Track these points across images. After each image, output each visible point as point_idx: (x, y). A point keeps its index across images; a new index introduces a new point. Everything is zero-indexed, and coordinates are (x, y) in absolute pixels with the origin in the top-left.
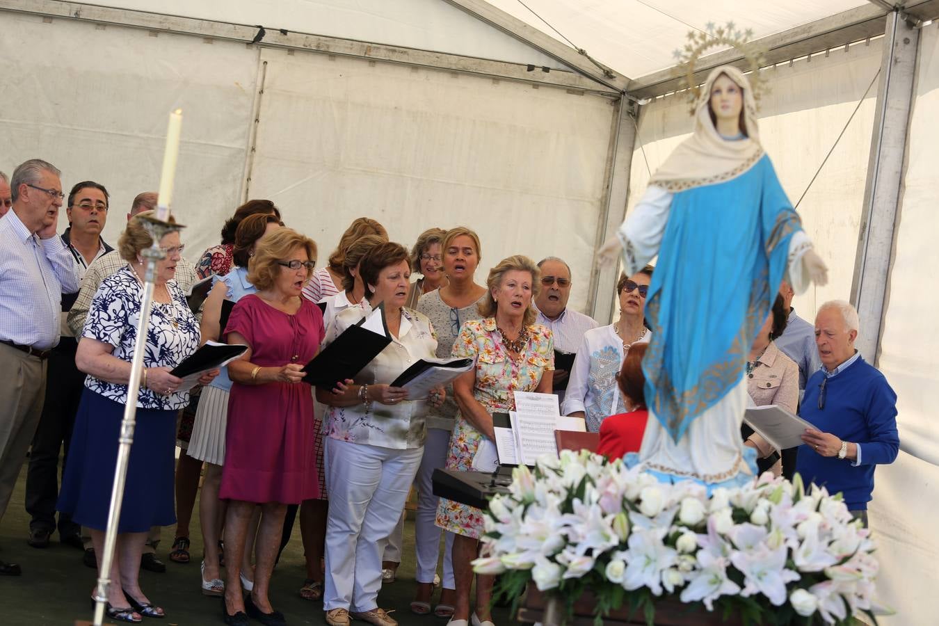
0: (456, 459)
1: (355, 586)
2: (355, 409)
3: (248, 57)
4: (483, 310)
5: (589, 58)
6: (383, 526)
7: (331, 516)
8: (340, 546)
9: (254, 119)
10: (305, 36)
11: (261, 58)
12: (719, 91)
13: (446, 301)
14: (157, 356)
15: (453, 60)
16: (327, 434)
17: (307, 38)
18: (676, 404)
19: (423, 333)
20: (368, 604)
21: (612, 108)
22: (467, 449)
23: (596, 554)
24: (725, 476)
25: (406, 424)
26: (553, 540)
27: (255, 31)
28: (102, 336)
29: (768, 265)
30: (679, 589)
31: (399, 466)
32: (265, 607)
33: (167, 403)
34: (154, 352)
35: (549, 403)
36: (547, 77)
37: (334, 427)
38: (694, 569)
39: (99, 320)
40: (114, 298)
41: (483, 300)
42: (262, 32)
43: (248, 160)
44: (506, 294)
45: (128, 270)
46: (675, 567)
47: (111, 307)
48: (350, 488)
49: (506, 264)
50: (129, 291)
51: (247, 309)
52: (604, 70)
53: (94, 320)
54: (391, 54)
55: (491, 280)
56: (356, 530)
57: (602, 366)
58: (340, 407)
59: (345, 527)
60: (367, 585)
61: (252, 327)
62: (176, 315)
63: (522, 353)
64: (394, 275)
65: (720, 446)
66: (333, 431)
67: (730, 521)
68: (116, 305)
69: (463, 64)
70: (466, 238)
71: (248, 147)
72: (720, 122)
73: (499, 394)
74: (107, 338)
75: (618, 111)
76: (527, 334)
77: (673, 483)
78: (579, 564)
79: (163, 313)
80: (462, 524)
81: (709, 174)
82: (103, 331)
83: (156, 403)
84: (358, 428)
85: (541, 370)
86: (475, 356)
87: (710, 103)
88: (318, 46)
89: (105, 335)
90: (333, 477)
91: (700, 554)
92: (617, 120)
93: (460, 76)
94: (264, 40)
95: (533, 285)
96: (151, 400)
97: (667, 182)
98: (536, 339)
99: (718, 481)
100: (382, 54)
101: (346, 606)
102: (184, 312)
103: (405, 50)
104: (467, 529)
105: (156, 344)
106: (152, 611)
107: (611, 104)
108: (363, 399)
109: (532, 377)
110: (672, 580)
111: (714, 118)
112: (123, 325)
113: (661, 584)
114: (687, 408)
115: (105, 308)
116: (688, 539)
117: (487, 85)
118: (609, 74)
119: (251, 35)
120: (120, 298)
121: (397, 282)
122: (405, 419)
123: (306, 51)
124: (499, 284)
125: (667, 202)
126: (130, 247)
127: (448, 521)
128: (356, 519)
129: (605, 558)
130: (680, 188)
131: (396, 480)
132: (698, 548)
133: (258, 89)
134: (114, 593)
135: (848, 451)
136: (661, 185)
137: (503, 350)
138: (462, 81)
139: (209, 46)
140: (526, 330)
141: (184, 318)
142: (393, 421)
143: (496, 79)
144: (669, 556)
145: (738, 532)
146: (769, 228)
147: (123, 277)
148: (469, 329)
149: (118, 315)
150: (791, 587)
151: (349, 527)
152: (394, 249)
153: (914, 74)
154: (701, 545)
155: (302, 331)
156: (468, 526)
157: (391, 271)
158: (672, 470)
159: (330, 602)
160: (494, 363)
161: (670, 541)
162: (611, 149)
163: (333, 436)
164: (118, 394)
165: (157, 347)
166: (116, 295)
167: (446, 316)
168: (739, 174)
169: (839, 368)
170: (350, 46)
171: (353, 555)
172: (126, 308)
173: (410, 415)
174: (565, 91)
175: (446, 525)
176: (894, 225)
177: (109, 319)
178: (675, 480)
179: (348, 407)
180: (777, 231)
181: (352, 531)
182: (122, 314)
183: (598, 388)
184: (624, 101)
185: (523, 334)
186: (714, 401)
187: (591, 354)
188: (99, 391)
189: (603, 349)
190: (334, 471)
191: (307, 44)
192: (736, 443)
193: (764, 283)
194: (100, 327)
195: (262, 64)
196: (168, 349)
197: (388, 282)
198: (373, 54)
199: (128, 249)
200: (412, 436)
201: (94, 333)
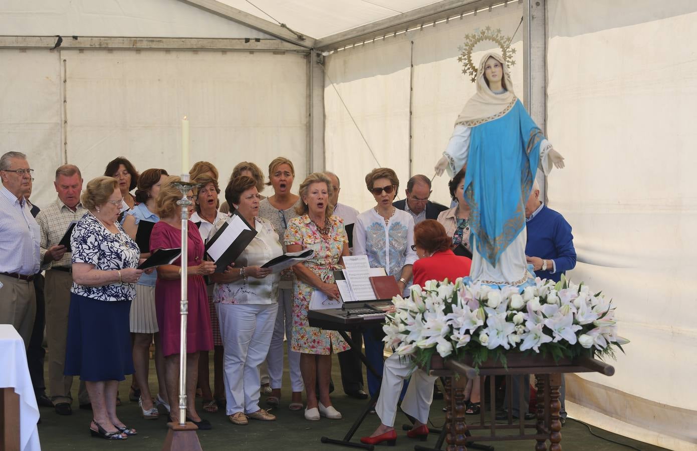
0: (298, 306)
1: (246, 397)
2: (236, 283)
3: (52, 59)
4: (299, 211)
5: (288, 29)
6: (259, 356)
7: (227, 354)
8: (234, 372)
9: (63, 100)
10: (90, 38)
11: (62, 58)
12: (489, 67)
13: (274, 206)
14: (121, 266)
15: (194, 42)
16: (220, 302)
17: (92, 40)
18: (491, 245)
19: (269, 230)
20: (254, 408)
21: (305, 61)
22: (305, 299)
23: (471, 332)
24: (522, 282)
25: (269, 288)
26: (445, 329)
27: (55, 40)
28: (87, 260)
29: (529, 160)
30: (518, 345)
31: (266, 316)
32: (196, 418)
33: (130, 296)
34: (119, 264)
35: (363, 261)
36: (259, 46)
37: (224, 296)
38: (525, 332)
39: (83, 250)
40: (89, 234)
41: (298, 204)
42: (60, 39)
43: (63, 130)
44: (312, 199)
45: (90, 216)
46: (515, 333)
47: (89, 240)
48: (239, 334)
49: (309, 180)
50: (97, 229)
51: (165, 232)
52: (298, 35)
53: (80, 251)
54: (150, 43)
55: (302, 192)
56: (244, 361)
57: (375, 236)
58: (226, 283)
59: (237, 360)
60: (252, 396)
61: (170, 244)
62: (124, 240)
63: (329, 234)
64: (250, 196)
65: (516, 265)
66: (223, 299)
67: (539, 304)
68: (91, 239)
69: (201, 44)
70: (286, 165)
71: (61, 121)
72: (491, 84)
73: (320, 261)
74: (91, 261)
75: (310, 62)
76: (330, 222)
77: (500, 289)
78: (463, 340)
79: (118, 239)
80: (309, 346)
81: (491, 114)
82: (87, 257)
83: (124, 297)
84: (240, 294)
85: (342, 243)
86: (301, 240)
87: (484, 74)
88: (100, 45)
89: (89, 259)
90: (226, 329)
91: (527, 323)
92: (310, 68)
93: (199, 52)
94: (62, 45)
95: (329, 190)
96: (120, 295)
97: (467, 122)
98: (335, 224)
99: (520, 285)
100: (145, 45)
101: (242, 410)
102: (128, 237)
103: (160, 39)
104: (313, 349)
105: (120, 260)
106: (129, 432)
107: (304, 58)
108: (243, 276)
109: (338, 248)
110: (515, 339)
111: (488, 82)
112: (99, 251)
113: (509, 344)
114: (498, 246)
115: (86, 242)
116: (520, 316)
117: (219, 56)
118: (301, 37)
119: (53, 43)
120: (93, 234)
121: (252, 200)
122: (269, 285)
123: (92, 49)
124: (307, 194)
125: (469, 133)
126: (92, 201)
127: (300, 347)
128: (242, 353)
129: (477, 333)
130: (475, 124)
131: (265, 325)
132: (525, 321)
133: (63, 79)
134: (107, 423)
135: (548, 265)
136: (463, 124)
137: (318, 235)
138: (202, 56)
139: (24, 54)
140: (328, 220)
141: (129, 241)
142: (262, 287)
143: (224, 51)
144: (511, 327)
145: (544, 308)
146: (526, 140)
147: (90, 221)
148: (294, 224)
149: (94, 245)
150: (578, 333)
151: (239, 359)
152: (247, 180)
153: (545, 24)
154: (525, 319)
155: (197, 241)
156: (313, 347)
157: (247, 193)
158: (494, 282)
159: (232, 409)
160: (314, 243)
161: (509, 319)
162: (308, 89)
163: (224, 302)
164: (99, 295)
165: (121, 261)
166: (91, 233)
167: (276, 216)
168: (507, 112)
169: (533, 214)
170: (122, 41)
171: (242, 378)
172: (98, 239)
173: (271, 282)
174: (272, 53)
175: (299, 350)
176: (545, 121)
177: (89, 249)
178: (501, 287)
179: (231, 283)
180: (532, 140)
181: (242, 362)
182: (96, 244)
183: (375, 249)
184: (313, 55)
185: (327, 222)
186: (511, 241)
187: (366, 229)
188: (85, 295)
189: (372, 224)
190: (226, 324)
191: (92, 44)
192: (524, 262)
193: (527, 171)
194: (85, 255)
195: (62, 62)
196: (128, 261)
197: (247, 201)
198: (139, 45)
199: (90, 202)
200: (273, 295)
201: (82, 259)
